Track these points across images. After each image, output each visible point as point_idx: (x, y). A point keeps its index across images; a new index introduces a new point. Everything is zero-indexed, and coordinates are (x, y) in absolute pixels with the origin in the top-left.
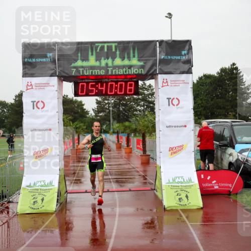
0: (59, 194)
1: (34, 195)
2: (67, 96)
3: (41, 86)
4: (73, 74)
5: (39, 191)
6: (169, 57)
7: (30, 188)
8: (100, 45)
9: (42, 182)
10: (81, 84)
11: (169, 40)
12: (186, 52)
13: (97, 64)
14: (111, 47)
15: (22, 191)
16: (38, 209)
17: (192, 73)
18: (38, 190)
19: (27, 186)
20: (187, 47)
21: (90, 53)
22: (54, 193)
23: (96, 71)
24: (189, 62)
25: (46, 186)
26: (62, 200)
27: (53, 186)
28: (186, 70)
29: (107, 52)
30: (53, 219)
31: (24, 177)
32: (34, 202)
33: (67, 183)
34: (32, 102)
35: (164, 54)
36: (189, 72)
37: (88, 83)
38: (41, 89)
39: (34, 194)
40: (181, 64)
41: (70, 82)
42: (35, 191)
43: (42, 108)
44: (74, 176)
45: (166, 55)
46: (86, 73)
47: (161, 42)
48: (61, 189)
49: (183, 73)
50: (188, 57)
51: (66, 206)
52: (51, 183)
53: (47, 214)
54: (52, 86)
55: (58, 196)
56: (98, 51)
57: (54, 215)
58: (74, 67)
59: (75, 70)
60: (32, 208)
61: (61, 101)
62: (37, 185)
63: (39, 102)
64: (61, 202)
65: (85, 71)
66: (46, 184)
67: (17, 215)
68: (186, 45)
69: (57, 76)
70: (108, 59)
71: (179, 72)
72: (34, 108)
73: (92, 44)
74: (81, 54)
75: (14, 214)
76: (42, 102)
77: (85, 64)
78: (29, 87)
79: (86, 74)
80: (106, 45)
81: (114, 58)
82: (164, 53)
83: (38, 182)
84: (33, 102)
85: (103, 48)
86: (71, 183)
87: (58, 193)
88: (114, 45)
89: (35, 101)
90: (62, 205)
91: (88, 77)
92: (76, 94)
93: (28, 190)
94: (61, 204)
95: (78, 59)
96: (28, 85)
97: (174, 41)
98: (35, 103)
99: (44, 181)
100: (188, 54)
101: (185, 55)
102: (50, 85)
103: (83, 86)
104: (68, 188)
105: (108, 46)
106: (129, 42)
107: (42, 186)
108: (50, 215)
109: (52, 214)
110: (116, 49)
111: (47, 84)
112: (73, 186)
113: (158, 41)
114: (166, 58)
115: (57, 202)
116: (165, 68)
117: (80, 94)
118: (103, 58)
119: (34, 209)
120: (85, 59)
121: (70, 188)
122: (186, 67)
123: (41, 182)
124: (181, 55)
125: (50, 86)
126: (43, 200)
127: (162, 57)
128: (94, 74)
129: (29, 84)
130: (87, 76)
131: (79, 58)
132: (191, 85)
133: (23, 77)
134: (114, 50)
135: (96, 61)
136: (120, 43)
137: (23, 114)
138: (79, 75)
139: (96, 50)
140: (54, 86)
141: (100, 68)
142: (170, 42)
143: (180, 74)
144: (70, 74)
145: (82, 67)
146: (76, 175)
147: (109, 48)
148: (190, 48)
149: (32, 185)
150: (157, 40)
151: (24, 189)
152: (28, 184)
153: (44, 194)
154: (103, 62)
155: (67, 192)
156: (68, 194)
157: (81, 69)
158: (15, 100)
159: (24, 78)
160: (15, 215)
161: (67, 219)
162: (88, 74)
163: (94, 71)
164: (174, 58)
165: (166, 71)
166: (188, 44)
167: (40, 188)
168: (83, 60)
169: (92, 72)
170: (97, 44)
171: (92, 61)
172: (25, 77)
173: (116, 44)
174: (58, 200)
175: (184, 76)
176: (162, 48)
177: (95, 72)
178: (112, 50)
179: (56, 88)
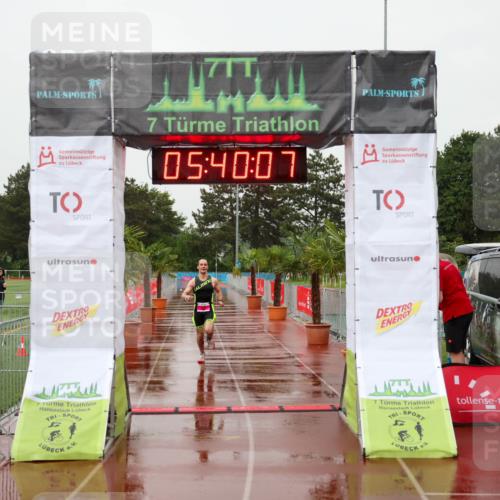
0: (112, 416)
1: (52, 418)
2: (133, 181)
3: (75, 158)
4: (151, 130)
5: (65, 407)
6: (381, 93)
7: (42, 401)
8: (217, 61)
9: (72, 386)
10: (168, 154)
11: (381, 52)
12: (421, 80)
13: (209, 106)
14: (243, 66)
15: (23, 406)
16: (62, 450)
17: (434, 131)
18: (62, 404)
19: (37, 396)
20: (424, 69)
21: (191, 81)
22: (100, 413)
23: (206, 124)
24: (428, 104)
25: (81, 396)
26: (119, 430)
27: (100, 396)
28: (422, 124)
29: (233, 80)
30: (96, 475)
31: (29, 374)
32: (53, 434)
33: (131, 390)
34: (51, 194)
35: (370, 85)
36: (429, 128)
37: (185, 153)
38: (73, 163)
39: (53, 414)
40: (408, 110)
41: (144, 148)
42: (54, 408)
43: (75, 210)
44: (147, 373)
45: (373, 87)
46: (182, 127)
47: (362, 56)
48: (116, 405)
49: (414, 130)
50: (427, 92)
51: (128, 445)
52: (93, 389)
53: (83, 463)
54: (101, 157)
55: (109, 422)
56: (211, 74)
57: (100, 466)
58: (154, 114)
59: (155, 120)
60: (48, 449)
61: (121, 194)
62: (61, 393)
63: (67, 194)
64: (116, 436)
65: (179, 123)
66: (82, 390)
67: (10, 463)
68: (422, 62)
69: (113, 134)
70: (234, 94)
71: (404, 129)
72: (55, 210)
73: (197, 58)
74: (170, 82)
75: (4, 462)
76: (75, 195)
77: (179, 106)
78: (44, 160)
79: (180, 130)
80: (229, 62)
81: (247, 94)
82: (369, 82)
83: (63, 385)
84: (54, 195)
85: (222, 68)
86: (140, 390)
87: (110, 413)
88: (248, 62)
89: (59, 194)
90: (117, 443)
91: (185, 138)
92: (157, 178)
93: (38, 404)
94: (116, 440)
95: (163, 95)
96: (42, 154)
97: (394, 54)
98: (59, 198)
99: (76, 384)
100: (426, 84)
101: (419, 87)
102: (96, 154)
103: (173, 159)
104: (132, 403)
105: (234, 66)
106: (284, 56)
107: (72, 396)
108: (90, 466)
109: (94, 462)
110: (253, 73)
111: (89, 153)
112: (145, 395)
113: (354, 53)
114: (373, 93)
115: (108, 434)
116: (372, 119)
117: (166, 177)
118: (221, 93)
119: (52, 450)
120: (180, 94)
121: (138, 402)
122: (421, 116)
123: (69, 385)
124: (409, 87)
125: (94, 157)
126: (73, 429)
127: (365, 92)
128: (199, 130)
129: (46, 152)
130: (183, 135)
131: (166, 92)
132: (432, 161)
133: (31, 134)
134: (248, 74)
135: (207, 99)
136: (262, 57)
137: (31, 224)
138: (164, 132)
139: (206, 73)
140: (104, 158)
141: (215, 116)
142: (384, 56)
143: (406, 132)
144: (144, 130)
145: (173, 114)
146: (152, 371)
147: (238, 69)
148: (432, 71)
149: (48, 392)
150: (352, 51)
151: (29, 401)
152: (40, 391)
153: (76, 414)
154: (223, 103)
155: (130, 410)
156: (134, 417)
157: (170, 120)
158: (8, 188)
159: (34, 138)
160: (5, 465)
161: (129, 476)
162: (186, 130)
163: (200, 124)
164: (392, 93)
165: (372, 125)
166: (427, 61)
167: (66, 399)
168: (174, 97)
169: (195, 127)
170: (208, 60)
171: (196, 100)
172: (37, 135)
173: (255, 59)
174: (108, 428)
175: (416, 137)
176: (364, 71)
177: (203, 126)
178: (244, 73)
179: (109, 161)
